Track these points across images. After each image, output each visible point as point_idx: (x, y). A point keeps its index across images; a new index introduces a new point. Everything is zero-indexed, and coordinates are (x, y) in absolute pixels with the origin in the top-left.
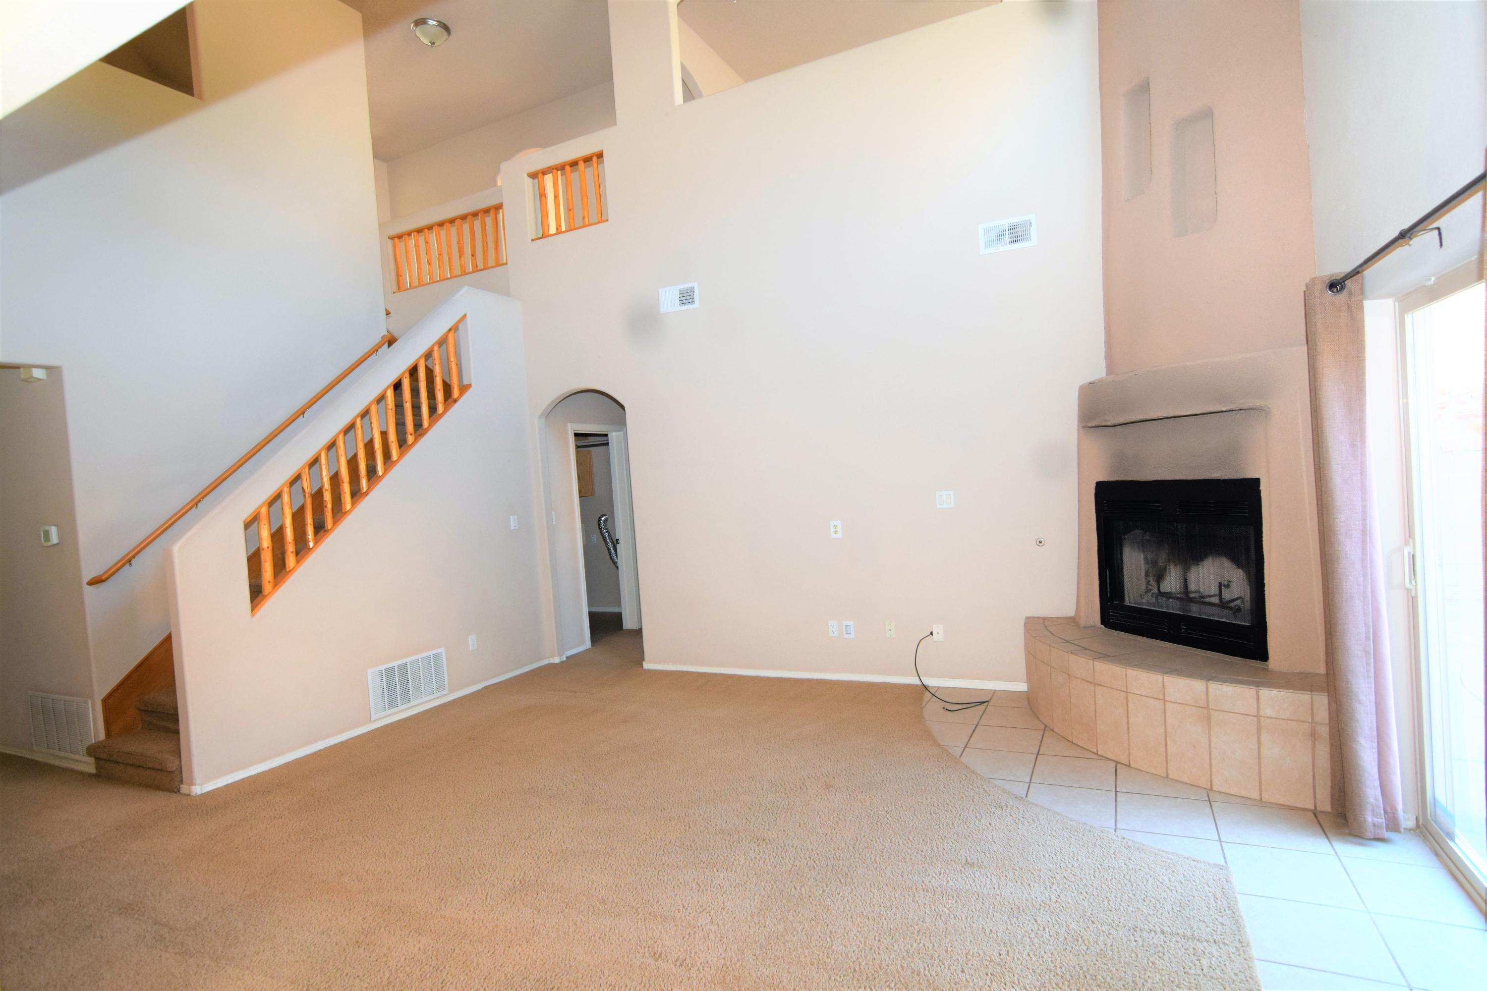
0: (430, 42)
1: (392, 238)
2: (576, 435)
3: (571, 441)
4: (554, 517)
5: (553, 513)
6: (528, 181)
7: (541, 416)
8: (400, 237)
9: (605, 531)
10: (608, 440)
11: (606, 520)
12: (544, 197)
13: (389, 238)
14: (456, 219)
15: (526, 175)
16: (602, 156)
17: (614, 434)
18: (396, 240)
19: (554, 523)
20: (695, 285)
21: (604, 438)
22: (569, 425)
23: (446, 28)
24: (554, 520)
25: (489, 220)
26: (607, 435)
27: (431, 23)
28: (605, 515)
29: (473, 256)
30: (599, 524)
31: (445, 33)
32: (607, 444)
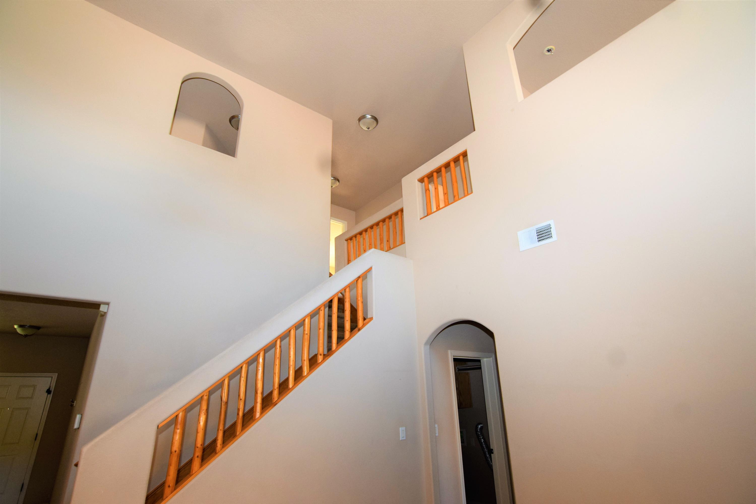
0: (367, 128)
1: (347, 240)
2: (455, 360)
3: (451, 364)
4: (437, 429)
5: (436, 426)
6: (418, 184)
7: (426, 344)
8: (351, 239)
9: (481, 438)
10: (481, 365)
11: (482, 428)
12: (428, 191)
13: (345, 240)
14: (380, 222)
15: (417, 181)
16: (467, 155)
17: (485, 359)
18: (349, 241)
19: (437, 435)
20: (551, 222)
21: (477, 363)
22: (449, 352)
23: (375, 119)
24: (437, 432)
25: (398, 220)
26: (479, 361)
27: (368, 117)
28: (481, 424)
29: (388, 241)
30: (476, 431)
31: (375, 122)
32: (480, 368)
